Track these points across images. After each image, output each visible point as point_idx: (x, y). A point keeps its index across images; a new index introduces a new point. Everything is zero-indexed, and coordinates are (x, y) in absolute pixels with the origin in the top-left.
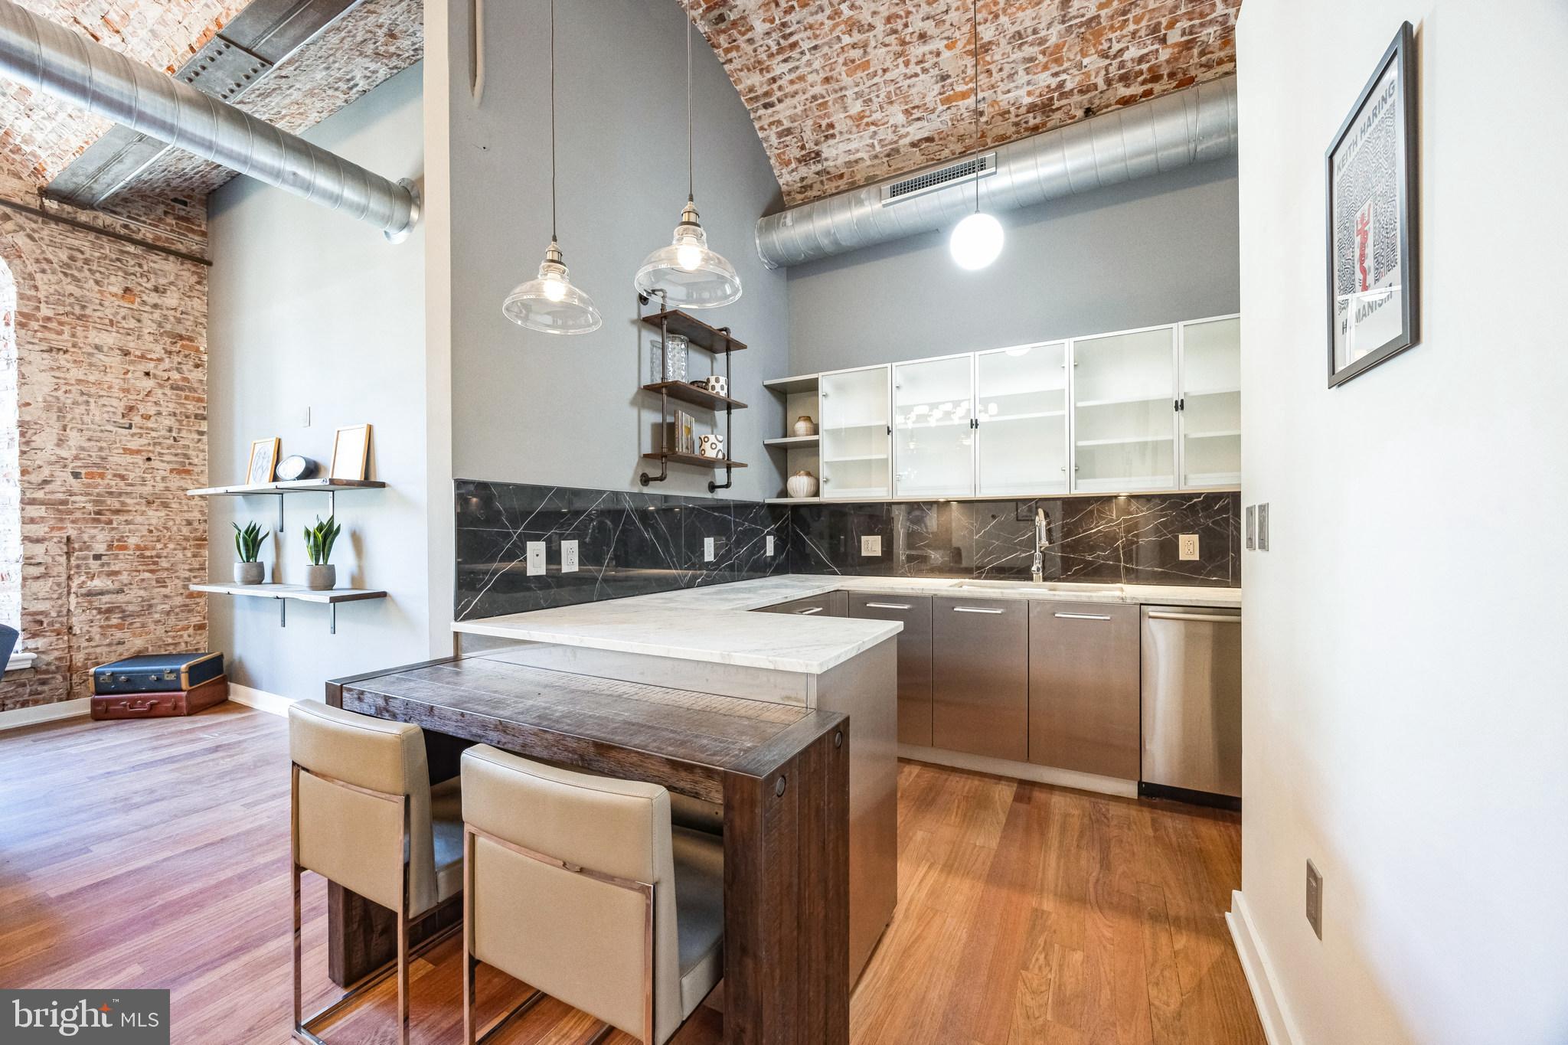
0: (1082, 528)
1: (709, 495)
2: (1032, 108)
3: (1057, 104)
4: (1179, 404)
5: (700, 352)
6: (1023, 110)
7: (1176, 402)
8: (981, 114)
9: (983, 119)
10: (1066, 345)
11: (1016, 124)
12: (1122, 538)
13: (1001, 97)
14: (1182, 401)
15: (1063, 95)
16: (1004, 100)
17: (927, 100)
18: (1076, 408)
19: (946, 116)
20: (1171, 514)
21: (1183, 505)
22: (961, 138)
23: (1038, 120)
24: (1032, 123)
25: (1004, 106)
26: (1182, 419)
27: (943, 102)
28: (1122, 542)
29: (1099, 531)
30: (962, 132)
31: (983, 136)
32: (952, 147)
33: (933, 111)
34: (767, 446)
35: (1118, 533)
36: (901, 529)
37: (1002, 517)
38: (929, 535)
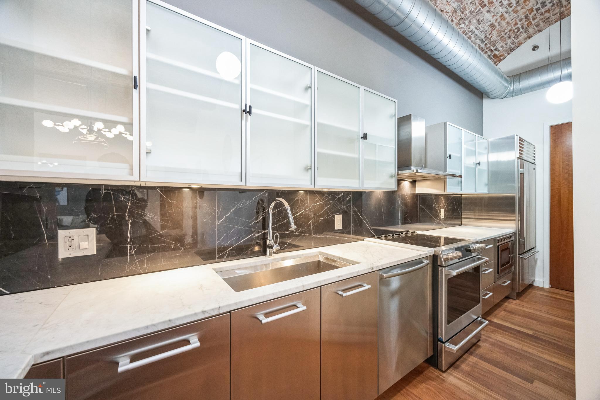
12: (312, 218)
20: (332, 203)
21: (336, 197)
28: (312, 221)
35: (310, 215)
36: (129, 217)
37: (240, 205)
38: (168, 222)
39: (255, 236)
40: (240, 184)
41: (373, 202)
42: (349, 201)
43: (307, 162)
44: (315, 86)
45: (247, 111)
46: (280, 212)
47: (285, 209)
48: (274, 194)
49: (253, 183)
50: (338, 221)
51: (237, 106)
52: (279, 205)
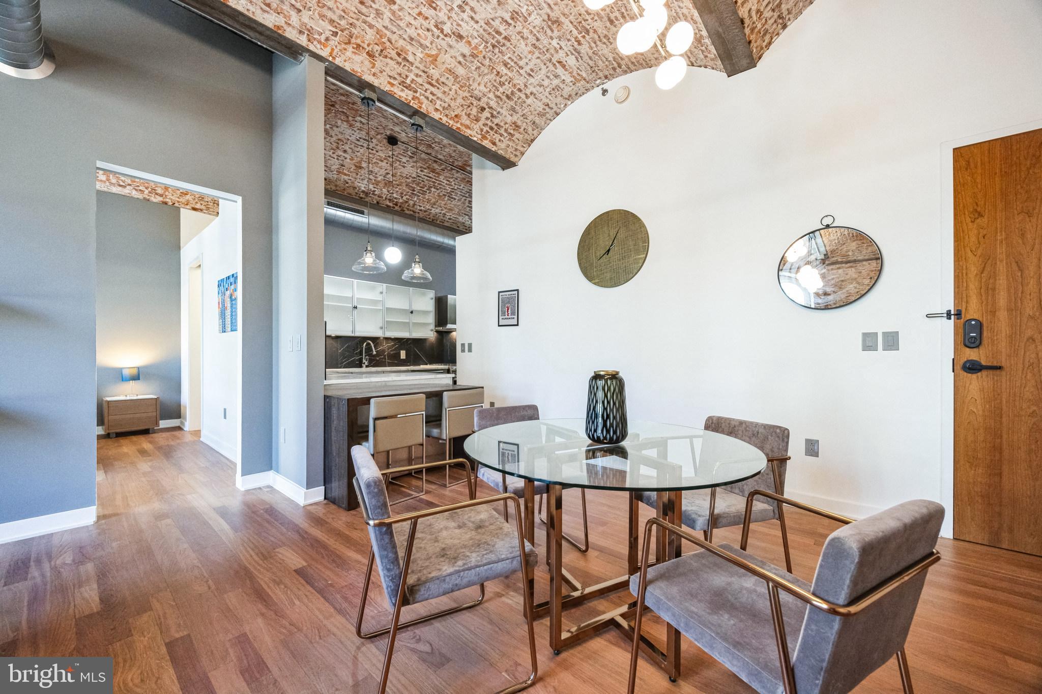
2: (363, 192)
3: (371, 195)
6: (360, 191)
8: (347, 183)
9: (347, 185)
11: (357, 193)
13: (356, 183)
15: (373, 194)
16: (357, 184)
17: (332, 167)
19: (335, 176)
22: (336, 186)
23: (363, 196)
24: (361, 196)
25: (356, 185)
27: (337, 171)
30: (338, 184)
31: (344, 190)
32: (332, 187)
33: (332, 171)
35: (385, 350)
40: (350, 334)
41: (428, 344)
42: (410, 344)
43: (381, 325)
44: (384, 291)
45: (355, 308)
46: (369, 349)
47: (371, 346)
48: (365, 339)
49: (357, 334)
50: (403, 355)
51: (351, 305)
52: (368, 344)
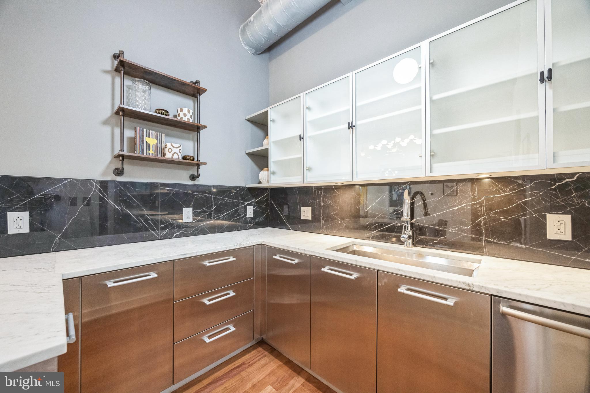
0: (446, 205)
1: (191, 182)
4: (546, 75)
5: (177, 95)
7: (542, 74)
10: (423, 48)
12: (484, 215)
14: (550, 71)
18: (431, 101)
20: (537, 194)
21: (552, 185)
26: (550, 93)
28: (484, 219)
29: (462, 208)
34: (249, 154)
35: (480, 210)
36: (322, 203)
37: (384, 196)
38: (338, 207)
39: (397, 225)
